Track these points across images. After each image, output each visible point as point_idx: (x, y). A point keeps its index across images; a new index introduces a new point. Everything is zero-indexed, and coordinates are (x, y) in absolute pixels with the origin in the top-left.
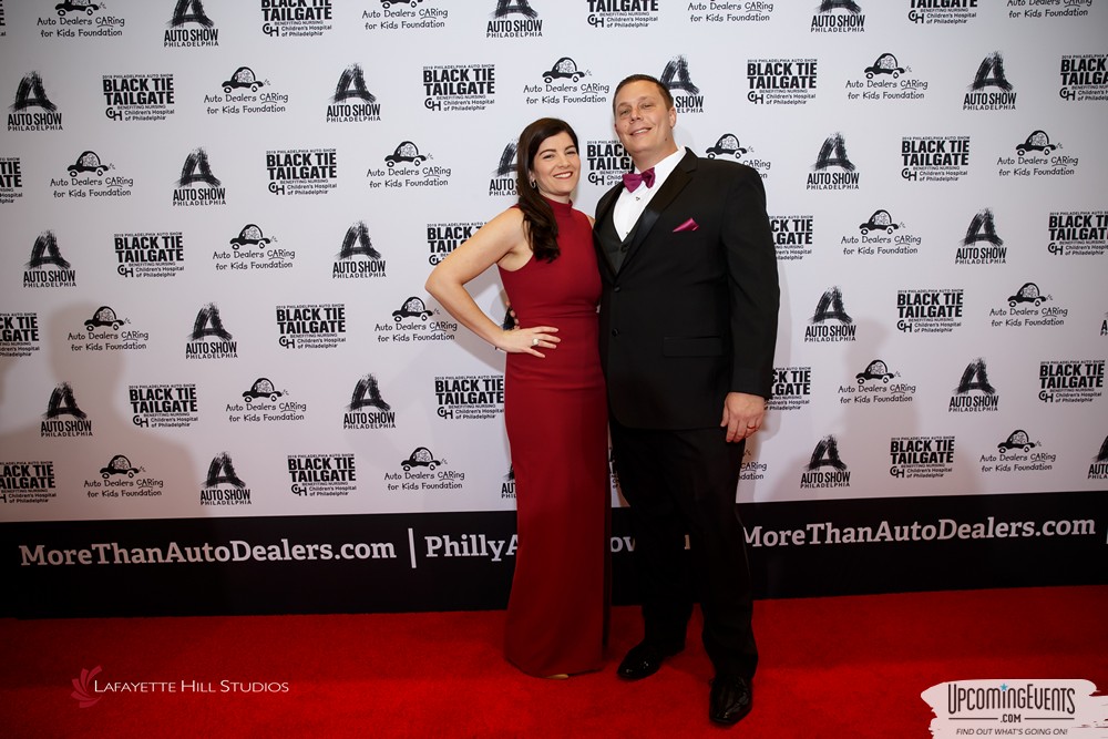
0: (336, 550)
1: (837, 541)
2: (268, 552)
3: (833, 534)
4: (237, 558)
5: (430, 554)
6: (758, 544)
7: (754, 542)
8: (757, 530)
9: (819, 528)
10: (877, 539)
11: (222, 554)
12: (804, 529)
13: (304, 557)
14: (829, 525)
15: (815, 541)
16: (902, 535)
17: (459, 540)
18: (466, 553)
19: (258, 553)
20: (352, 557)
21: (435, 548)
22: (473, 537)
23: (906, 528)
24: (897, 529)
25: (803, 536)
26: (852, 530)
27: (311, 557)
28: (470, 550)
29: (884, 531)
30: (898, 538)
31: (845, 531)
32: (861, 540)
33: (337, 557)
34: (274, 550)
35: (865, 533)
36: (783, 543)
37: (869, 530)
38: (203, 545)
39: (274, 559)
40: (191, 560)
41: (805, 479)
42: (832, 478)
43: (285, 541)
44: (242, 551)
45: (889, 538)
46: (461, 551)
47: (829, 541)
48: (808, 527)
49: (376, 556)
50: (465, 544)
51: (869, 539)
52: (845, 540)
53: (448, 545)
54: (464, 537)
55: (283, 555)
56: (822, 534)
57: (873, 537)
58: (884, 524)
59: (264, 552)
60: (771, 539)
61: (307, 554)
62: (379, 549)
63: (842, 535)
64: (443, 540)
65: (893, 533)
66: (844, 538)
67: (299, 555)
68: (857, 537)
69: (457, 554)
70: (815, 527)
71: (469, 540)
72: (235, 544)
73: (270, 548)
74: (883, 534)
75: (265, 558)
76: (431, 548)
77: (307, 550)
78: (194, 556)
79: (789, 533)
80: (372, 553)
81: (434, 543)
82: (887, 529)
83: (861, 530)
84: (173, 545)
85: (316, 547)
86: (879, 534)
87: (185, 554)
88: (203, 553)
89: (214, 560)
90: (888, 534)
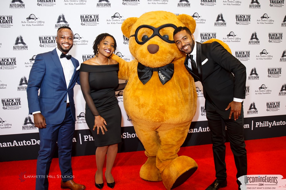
4: (33, 144)
5: (85, 140)
16: (205, 130)
19: (38, 142)
21: (87, 138)
23: (205, 128)
24: (203, 129)
26: (193, 130)
29: (200, 129)
30: (204, 131)
31: (191, 130)
32: (195, 132)
35: (196, 130)
37: (197, 129)
40: (20, 145)
44: (34, 142)
45: (202, 131)
51: (197, 132)
52: (191, 132)
53: (90, 138)
57: (198, 131)
58: (200, 128)
64: (89, 136)
68: (194, 131)
69: (92, 140)
72: (32, 140)
74: (200, 130)
76: (85, 139)
81: (86, 137)
82: (201, 129)
84: (15, 141)
86: (199, 130)
87: (18, 144)
88: (23, 143)
89: (26, 145)
90: (201, 130)
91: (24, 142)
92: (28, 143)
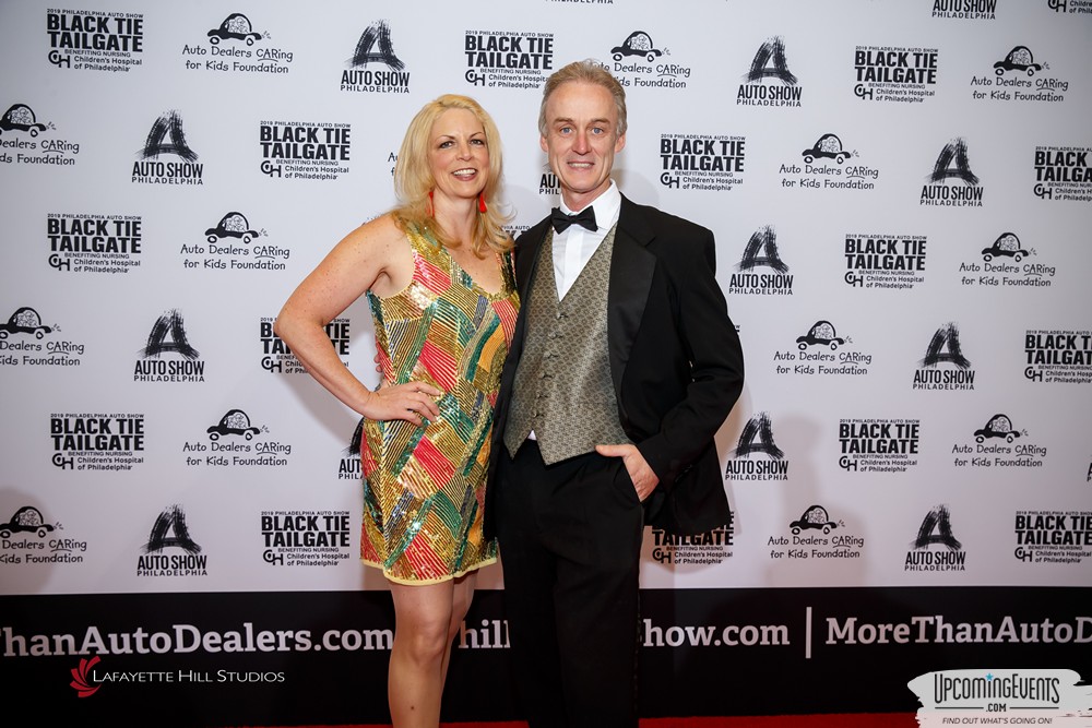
0: (316, 639)
1: (950, 639)
2: (224, 640)
3: (945, 631)
4: (180, 648)
6: (851, 641)
7: (846, 637)
8: (850, 622)
9: (927, 622)
10: (999, 639)
11: (161, 643)
12: (909, 623)
13: (272, 648)
14: (940, 618)
15: (922, 639)
16: (1029, 635)
17: (479, 627)
18: (486, 645)
19: (209, 641)
20: (338, 647)
22: (497, 623)
24: (1024, 626)
25: (907, 631)
26: (968, 627)
27: (283, 647)
28: (492, 641)
29: (1007, 629)
30: (1025, 639)
31: (960, 627)
32: (979, 639)
33: (318, 648)
34: (232, 638)
35: (984, 631)
36: (883, 640)
37: (989, 627)
38: (135, 631)
39: (232, 650)
40: (116, 650)
41: (910, 559)
42: (944, 559)
43: (249, 626)
44: (188, 639)
45: (1014, 639)
46: (480, 641)
47: (939, 639)
48: (914, 620)
49: (369, 646)
50: (485, 632)
51: (989, 639)
52: (959, 639)
54: (485, 623)
55: (244, 644)
56: (931, 630)
57: (994, 636)
58: (1008, 620)
59: (218, 640)
60: (867, 634)
61: (277, 644)
62: (374, 637)
63: (955, 632)
65: (1019, 632)
66: (959, 636)
67: (267, 645)
68: (973, 636)
69: (475, 645)
70: (922, 620)
71: (491, 628)
72: (179, 629)
73: (227, 635)
74: (1007, 633)
75: (218, 649)
77: (277, 638)
78: (120, 645)
79: (890, 627)
80: (364, 643)
82: (1011, 626)
83: (979, 627)
84: (93, 631)
85: (290, 634)
86: (1002, 632)
87: (107, 643)
88: (133, 642)
89: (147, 651)
90: (1012, 632)
91: (139, 635)
92: (160, 643)
